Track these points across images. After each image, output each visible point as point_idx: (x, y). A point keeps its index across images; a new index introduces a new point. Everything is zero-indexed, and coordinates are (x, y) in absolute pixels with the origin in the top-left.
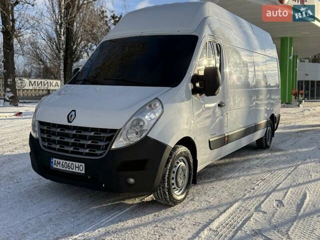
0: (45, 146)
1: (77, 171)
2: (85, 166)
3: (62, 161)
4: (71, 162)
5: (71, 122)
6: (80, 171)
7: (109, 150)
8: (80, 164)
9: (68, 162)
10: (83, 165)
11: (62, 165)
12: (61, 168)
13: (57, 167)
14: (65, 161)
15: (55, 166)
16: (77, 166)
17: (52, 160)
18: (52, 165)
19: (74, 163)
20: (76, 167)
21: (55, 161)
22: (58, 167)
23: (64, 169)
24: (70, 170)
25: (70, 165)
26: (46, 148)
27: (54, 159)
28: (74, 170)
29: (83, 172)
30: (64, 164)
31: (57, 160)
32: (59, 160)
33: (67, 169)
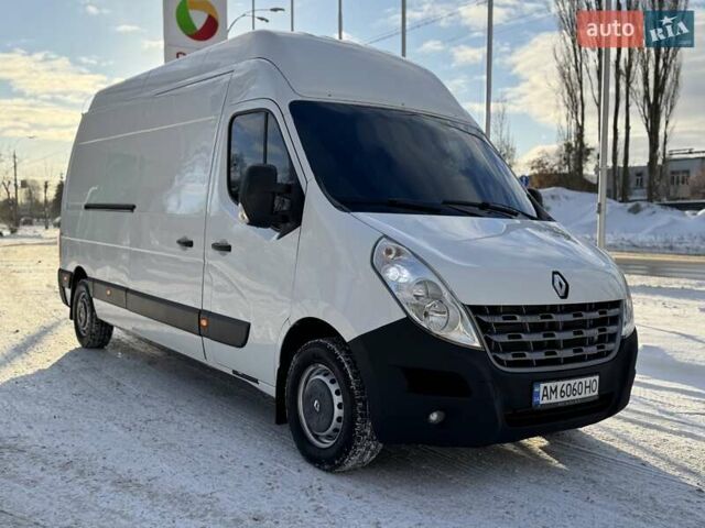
1: (588, 394)
2: (600, 380)
3: (560, 384)
4: (578, 381)
6: (591, 394)
7: (621, 341)
8: (591, 379)
9: (572, 382)
10: (597, 378)
11: (561, 391)
12: (559, 399)
13: (550, 401)
14: (566, 382)
15: (545, 401)
16: (587, 384)
17: (536, 390)
18: (535, 400)
19: (583, 380)
20: (586, 388)
21: (545, 388)
22: (553, 400)
23: (566, 398)
24: (577, 396)
25: (576, 387)
27: (543, 385)
28: (583, 396)
30: (564, 389)
31: (548, 385)
33: (572, 397)
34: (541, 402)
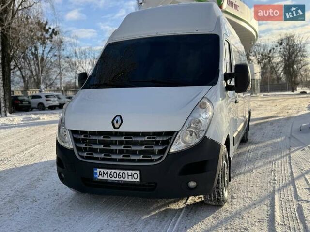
0: (82, 157)
1: (130, 179)
2: (140, 174)
3: (109, 171)
4: (122, 171)
5: (118, 128)
6: (134, 180)
7: (167, 155)
8: (133, 172)
9: (118, 171)
10: (138, 172)
11: (110, 175)
12: (109, 178)
13: (103, 178)
14: (113, 171)
15: (100, 177)
16: (130, 174)
17: (95, 171)
18: (95, 176)
19: (126, 172)
20: (128, 176)
21: (100, 171)
22: (105, 178)
23: (113, 179)
24: (122, 179)
25: (121, 174)
26: (85, 159)
27: (99, 170)
28: (126, 179)
29: (138, 180)
30: (112, 174)
31: (102, 170)
32: (105, 171)
33: (117, 179)
34: (98, 178)
